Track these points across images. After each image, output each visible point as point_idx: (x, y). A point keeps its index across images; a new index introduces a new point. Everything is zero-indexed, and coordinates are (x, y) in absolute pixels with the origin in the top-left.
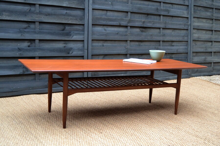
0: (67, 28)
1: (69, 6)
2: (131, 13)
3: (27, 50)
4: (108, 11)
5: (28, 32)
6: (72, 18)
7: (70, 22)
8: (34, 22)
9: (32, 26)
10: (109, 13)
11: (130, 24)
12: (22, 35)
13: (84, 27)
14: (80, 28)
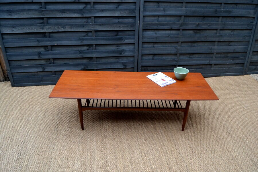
0: (120, 33)
1: (120, 16)
2: (185, 16)
3: (86, 53)
4: (160, 17)
5: (86, 39)
6: (123, 25)
7: (122, 29)
8: (91, 31)
9: (90, 34)
10: (160, 19)
11: (182, 27)
12: (81, 42)
13: (135, 32)
14: (132, 33)
